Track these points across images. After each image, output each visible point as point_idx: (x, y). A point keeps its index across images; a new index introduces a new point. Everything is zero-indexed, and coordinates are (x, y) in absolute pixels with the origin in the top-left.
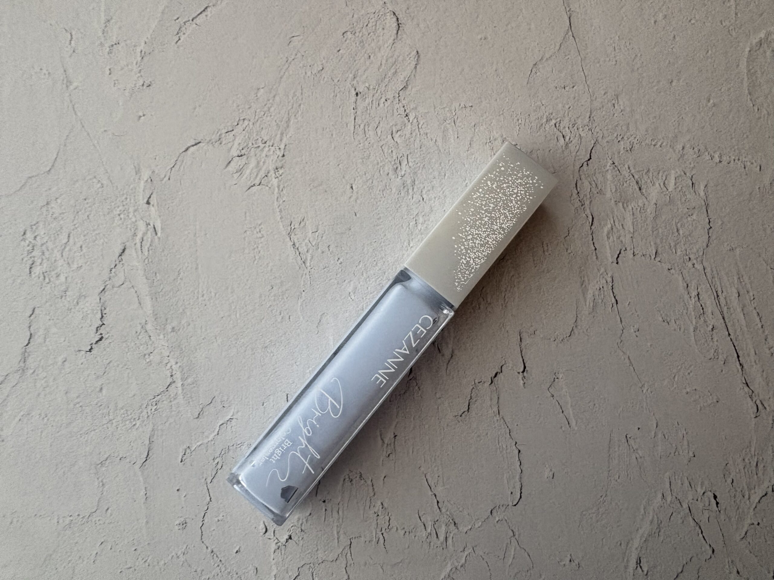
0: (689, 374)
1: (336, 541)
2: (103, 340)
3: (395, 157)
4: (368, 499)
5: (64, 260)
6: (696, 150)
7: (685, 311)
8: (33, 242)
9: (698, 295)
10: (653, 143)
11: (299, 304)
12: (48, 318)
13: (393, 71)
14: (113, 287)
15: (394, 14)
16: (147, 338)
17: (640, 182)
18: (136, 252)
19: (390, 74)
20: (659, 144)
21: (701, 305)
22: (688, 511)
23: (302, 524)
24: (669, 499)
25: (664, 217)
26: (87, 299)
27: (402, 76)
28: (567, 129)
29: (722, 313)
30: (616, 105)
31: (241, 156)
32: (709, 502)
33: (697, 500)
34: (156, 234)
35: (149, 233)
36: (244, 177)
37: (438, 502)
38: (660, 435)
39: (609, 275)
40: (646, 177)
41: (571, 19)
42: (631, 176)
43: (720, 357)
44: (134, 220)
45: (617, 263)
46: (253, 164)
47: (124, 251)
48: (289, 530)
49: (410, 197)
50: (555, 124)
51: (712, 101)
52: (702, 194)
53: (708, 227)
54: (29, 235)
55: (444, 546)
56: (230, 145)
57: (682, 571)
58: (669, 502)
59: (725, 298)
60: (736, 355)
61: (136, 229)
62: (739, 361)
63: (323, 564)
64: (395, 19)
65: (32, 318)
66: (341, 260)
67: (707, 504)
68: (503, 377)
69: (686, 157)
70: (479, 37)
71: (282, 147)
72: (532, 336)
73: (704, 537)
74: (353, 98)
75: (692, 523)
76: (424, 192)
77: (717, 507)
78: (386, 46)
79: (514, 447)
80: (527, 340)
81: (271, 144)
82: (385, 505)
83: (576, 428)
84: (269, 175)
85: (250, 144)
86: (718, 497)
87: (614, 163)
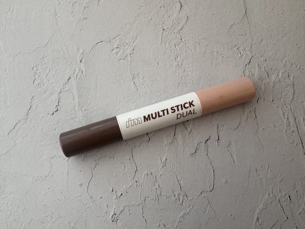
0: (282, 148)
1: (140, 198)
2: (58, 111)
3: (176, 54)
4: (154, 183)
5: (47, 80)
6: (291, 63)
7: (282, 124)
8: (36, 71)
9: (288, 118)
10: (274, 59)
11: (134, 105)
12: (38, 100)
13: (178, 22)
14: (64, 91)
15: (180, 2)
16: (75, 112)
17: (268, 73)
18: (74, 80)
19: (176, 23)
20: (277, 59)
21: (289, 122)
22: (278, 201)
23: (127, 190)
24: (271, 195)
25: (276, 87)
26: (54, 95)
27: (181, 25)
28: (242, 50)
29: (297, 126)
30: (261, 44)
31: (118, 48)
32: (287, 199)
33: (282, 197)
34: (83, 73)
35: (80, 73)
36: (118, 56)
37: (181, 187)
38: (269, 170)
39: (254, 107)
40: (271, 72)
41: (247, 10)
42: (265, 71)
43: (295, 143)
44: (75, 67)
45: (257, 102)
46: (121, 51)
47: (70, 78)
48: (122, 192)
49: (180, 69)
50: (237, 48)
51: (297, 46)
52: (292, 80)
53: (293, 93)
54: (34, 68)
55: (182, 204)
56: (114, 43)
57: (274, 225)
58: (271, 197)
59: (298, 120)
60: (301, 142)
61: (75, 71)
62: (302, 145)
63: (134, 206)
64: (180, 4)
65: (32, 99)
66: (152, 90)
67: (286, 199)
68: (210, 142)
69: (287, 65)
70: (211, 13)
71: (133, 46)
72: (222, 127)
73: (284, 212)
74: (162, 31)
75: (280, 206)
76: (185, 69)
77: (290, 201)
78: (176, 13)
79: (212, 169)
80: (220, 128)
81: (129, 45)
82: (160, 186)
83: (237, 164)
84: (128, 56)
85: (121, 44)
86: (291, 197)
87: (259, 65)
